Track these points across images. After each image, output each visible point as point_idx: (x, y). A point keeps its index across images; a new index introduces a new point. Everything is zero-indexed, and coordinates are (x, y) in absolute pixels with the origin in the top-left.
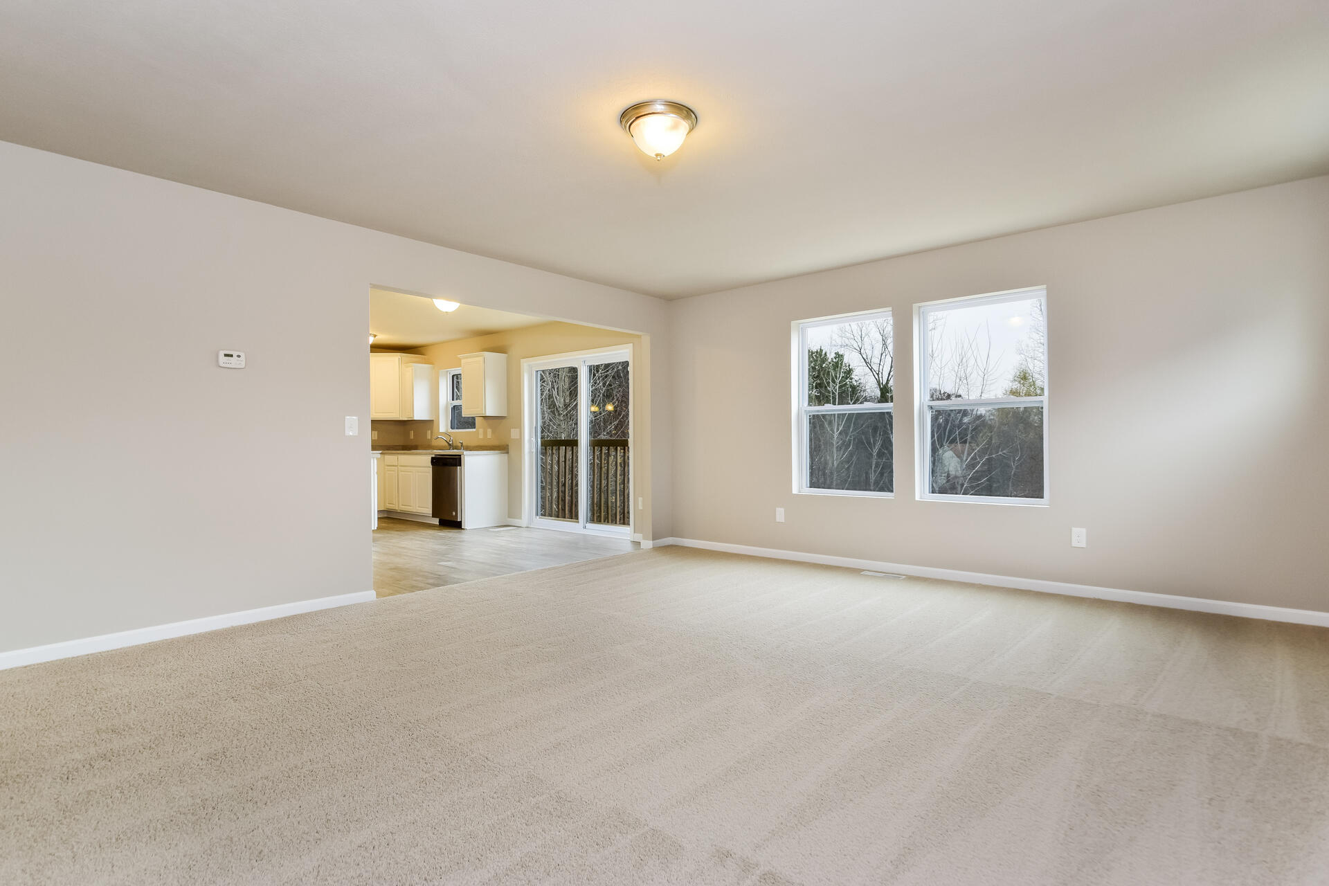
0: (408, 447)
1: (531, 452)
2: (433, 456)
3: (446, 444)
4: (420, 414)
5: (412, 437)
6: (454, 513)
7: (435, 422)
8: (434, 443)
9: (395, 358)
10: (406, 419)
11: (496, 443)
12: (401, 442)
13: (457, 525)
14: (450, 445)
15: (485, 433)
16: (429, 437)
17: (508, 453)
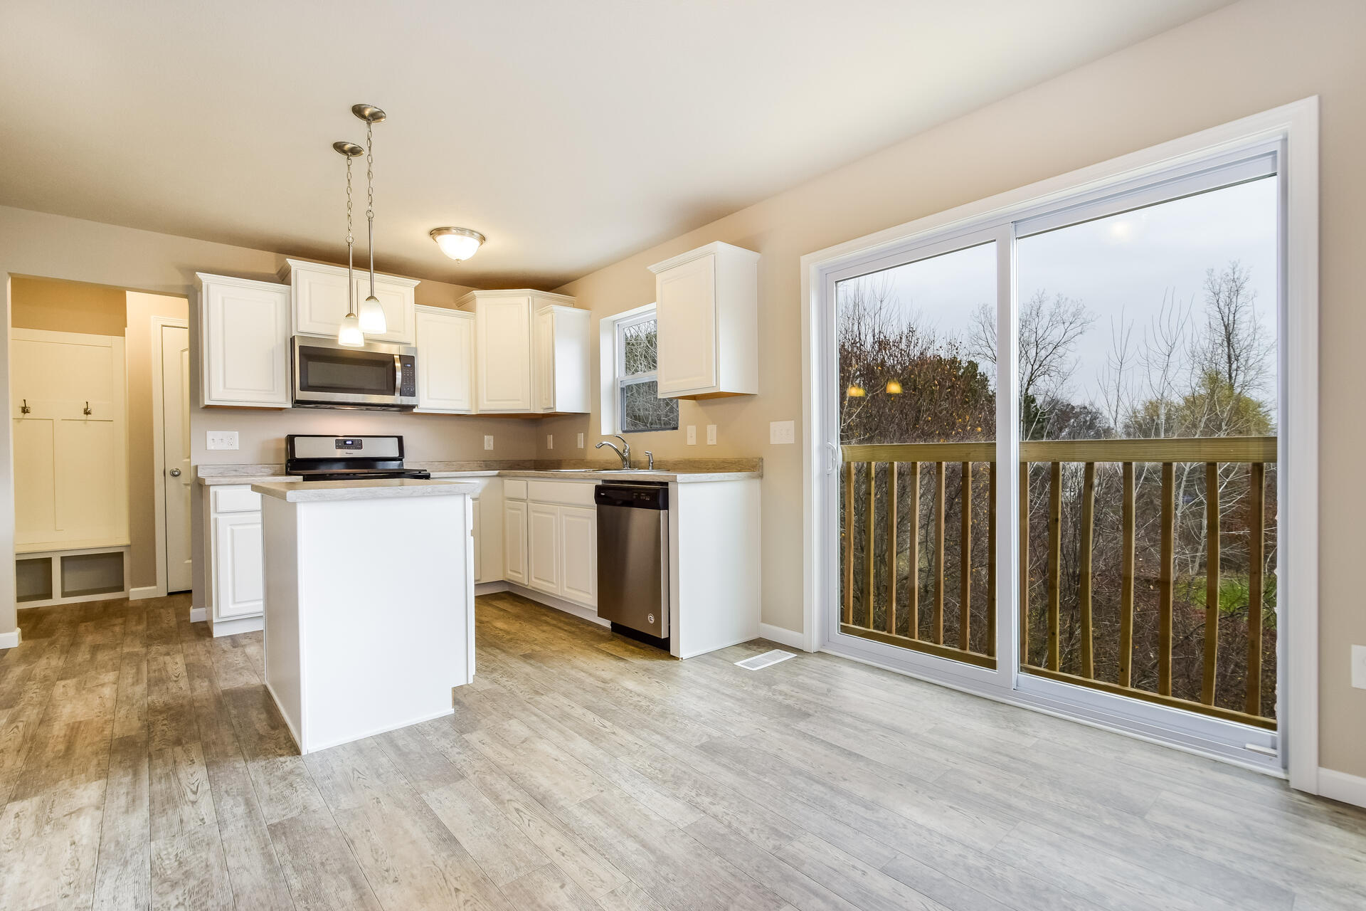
0: (544, 464)
1: (825, 476)
2: (600, 483)
3: (618, 458)
4: (567, 399)
5: (551, 446)
6: (651, 619)
7: (592, 416)
8: (593, 454)
9: (523, 297)
10: (542, 412)
11: (728, 454)
12: (532, 455)
13: (660, 646)
14: (624, 459)
15: (701, 435)
16: (581, 445)
17: (761, 476)
